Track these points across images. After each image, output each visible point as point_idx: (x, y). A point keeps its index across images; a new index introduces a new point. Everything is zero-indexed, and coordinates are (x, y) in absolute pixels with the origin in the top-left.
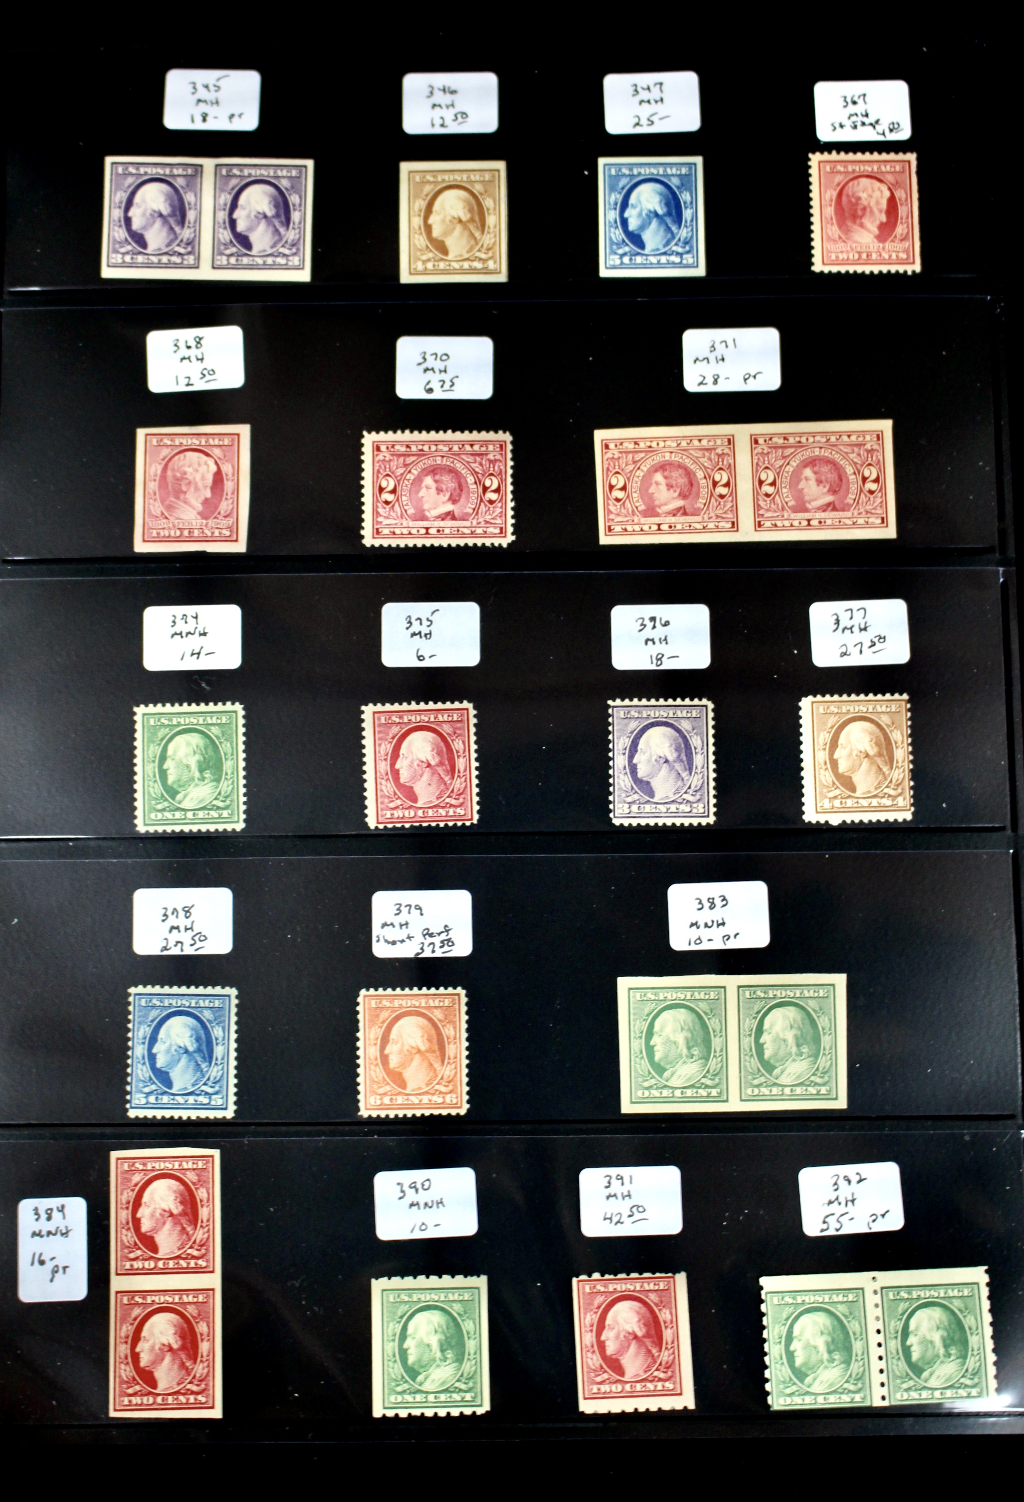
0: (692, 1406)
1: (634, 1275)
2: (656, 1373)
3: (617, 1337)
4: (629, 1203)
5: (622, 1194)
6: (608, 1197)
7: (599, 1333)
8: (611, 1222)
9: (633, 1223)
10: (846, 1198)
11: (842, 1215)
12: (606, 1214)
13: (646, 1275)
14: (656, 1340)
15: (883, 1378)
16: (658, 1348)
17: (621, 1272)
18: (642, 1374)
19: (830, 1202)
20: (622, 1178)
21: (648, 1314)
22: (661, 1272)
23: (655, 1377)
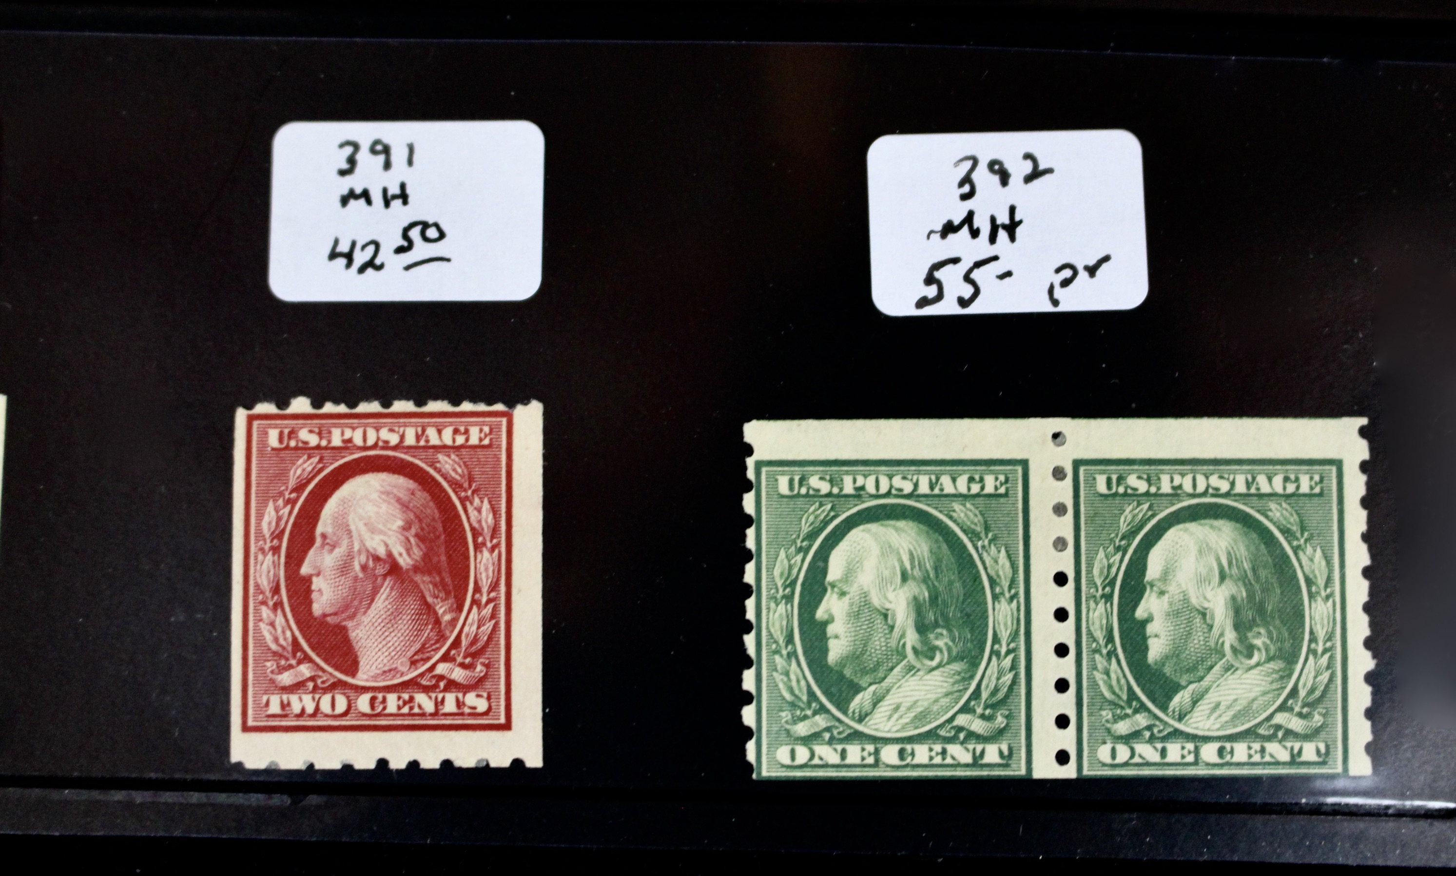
0: (534, 759)
1: (401, 406)
2: (442, 668)
3: (344, 568)
4: (401, 215)
5: (385, 191)
6: (345, 201)
7: (295, 558)
8: (349, 264)
9: (408, 268)
10: (993, 219)
11: (978, 264)
12: (336, 242)
13: (434, 406)
14: (448, 580)
15: (1066, 703)
16: (451, 600)
17: (368, 398)
18: (404, 669)
19: (949, 229)
20: (386, 150)
21: (432, 510)
22: (474, 400)
23: (441, 677)
